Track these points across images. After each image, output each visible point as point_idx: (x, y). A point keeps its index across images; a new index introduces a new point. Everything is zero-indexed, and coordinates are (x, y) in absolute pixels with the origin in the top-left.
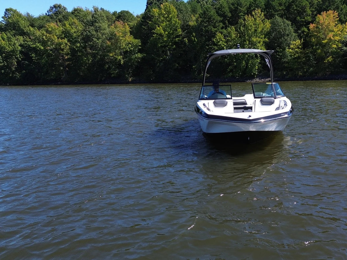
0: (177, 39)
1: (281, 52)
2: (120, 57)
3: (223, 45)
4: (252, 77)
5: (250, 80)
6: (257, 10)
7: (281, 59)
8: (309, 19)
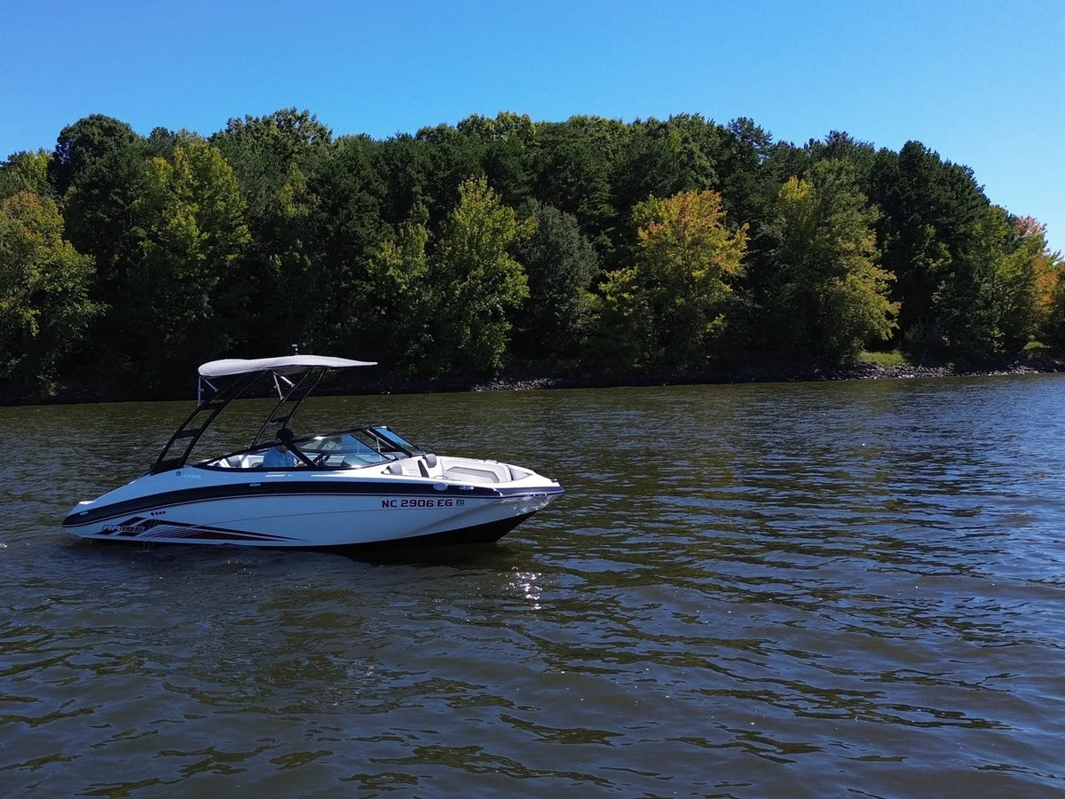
0: (231, 257)
1: (563, 302)
2: (30, 314)
3: (398, 276)
4: (486, 377)
5: (481, 385)
6: (474, 181)
7: (565, 321)
8: (609, 211)
